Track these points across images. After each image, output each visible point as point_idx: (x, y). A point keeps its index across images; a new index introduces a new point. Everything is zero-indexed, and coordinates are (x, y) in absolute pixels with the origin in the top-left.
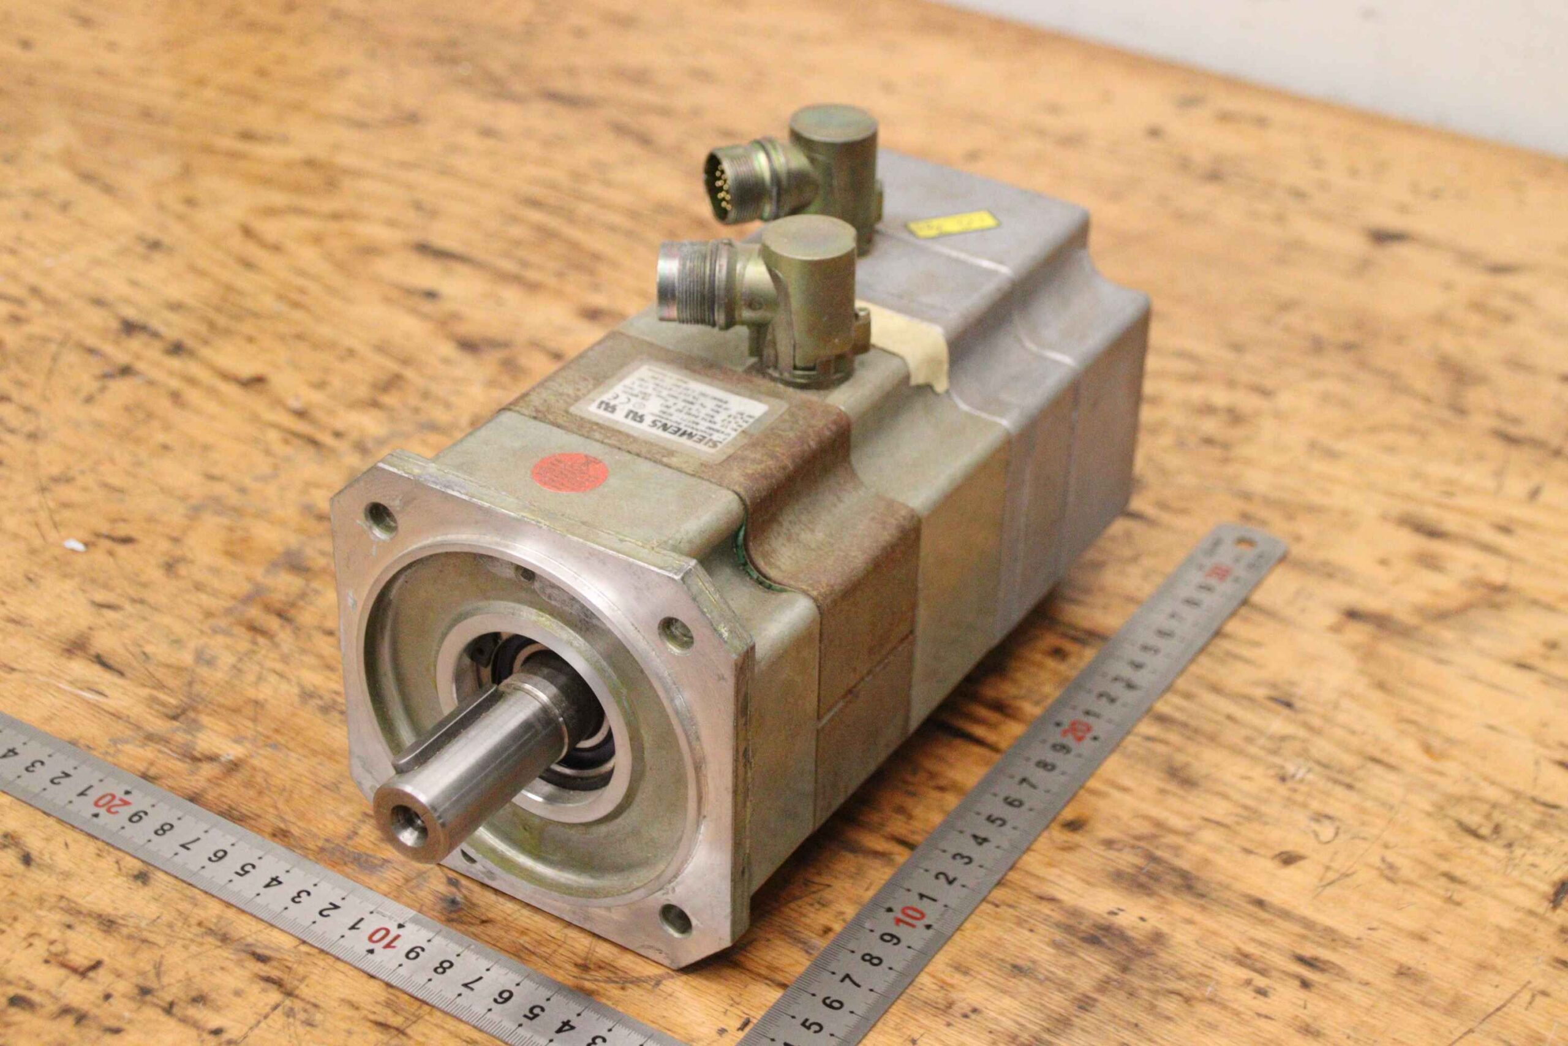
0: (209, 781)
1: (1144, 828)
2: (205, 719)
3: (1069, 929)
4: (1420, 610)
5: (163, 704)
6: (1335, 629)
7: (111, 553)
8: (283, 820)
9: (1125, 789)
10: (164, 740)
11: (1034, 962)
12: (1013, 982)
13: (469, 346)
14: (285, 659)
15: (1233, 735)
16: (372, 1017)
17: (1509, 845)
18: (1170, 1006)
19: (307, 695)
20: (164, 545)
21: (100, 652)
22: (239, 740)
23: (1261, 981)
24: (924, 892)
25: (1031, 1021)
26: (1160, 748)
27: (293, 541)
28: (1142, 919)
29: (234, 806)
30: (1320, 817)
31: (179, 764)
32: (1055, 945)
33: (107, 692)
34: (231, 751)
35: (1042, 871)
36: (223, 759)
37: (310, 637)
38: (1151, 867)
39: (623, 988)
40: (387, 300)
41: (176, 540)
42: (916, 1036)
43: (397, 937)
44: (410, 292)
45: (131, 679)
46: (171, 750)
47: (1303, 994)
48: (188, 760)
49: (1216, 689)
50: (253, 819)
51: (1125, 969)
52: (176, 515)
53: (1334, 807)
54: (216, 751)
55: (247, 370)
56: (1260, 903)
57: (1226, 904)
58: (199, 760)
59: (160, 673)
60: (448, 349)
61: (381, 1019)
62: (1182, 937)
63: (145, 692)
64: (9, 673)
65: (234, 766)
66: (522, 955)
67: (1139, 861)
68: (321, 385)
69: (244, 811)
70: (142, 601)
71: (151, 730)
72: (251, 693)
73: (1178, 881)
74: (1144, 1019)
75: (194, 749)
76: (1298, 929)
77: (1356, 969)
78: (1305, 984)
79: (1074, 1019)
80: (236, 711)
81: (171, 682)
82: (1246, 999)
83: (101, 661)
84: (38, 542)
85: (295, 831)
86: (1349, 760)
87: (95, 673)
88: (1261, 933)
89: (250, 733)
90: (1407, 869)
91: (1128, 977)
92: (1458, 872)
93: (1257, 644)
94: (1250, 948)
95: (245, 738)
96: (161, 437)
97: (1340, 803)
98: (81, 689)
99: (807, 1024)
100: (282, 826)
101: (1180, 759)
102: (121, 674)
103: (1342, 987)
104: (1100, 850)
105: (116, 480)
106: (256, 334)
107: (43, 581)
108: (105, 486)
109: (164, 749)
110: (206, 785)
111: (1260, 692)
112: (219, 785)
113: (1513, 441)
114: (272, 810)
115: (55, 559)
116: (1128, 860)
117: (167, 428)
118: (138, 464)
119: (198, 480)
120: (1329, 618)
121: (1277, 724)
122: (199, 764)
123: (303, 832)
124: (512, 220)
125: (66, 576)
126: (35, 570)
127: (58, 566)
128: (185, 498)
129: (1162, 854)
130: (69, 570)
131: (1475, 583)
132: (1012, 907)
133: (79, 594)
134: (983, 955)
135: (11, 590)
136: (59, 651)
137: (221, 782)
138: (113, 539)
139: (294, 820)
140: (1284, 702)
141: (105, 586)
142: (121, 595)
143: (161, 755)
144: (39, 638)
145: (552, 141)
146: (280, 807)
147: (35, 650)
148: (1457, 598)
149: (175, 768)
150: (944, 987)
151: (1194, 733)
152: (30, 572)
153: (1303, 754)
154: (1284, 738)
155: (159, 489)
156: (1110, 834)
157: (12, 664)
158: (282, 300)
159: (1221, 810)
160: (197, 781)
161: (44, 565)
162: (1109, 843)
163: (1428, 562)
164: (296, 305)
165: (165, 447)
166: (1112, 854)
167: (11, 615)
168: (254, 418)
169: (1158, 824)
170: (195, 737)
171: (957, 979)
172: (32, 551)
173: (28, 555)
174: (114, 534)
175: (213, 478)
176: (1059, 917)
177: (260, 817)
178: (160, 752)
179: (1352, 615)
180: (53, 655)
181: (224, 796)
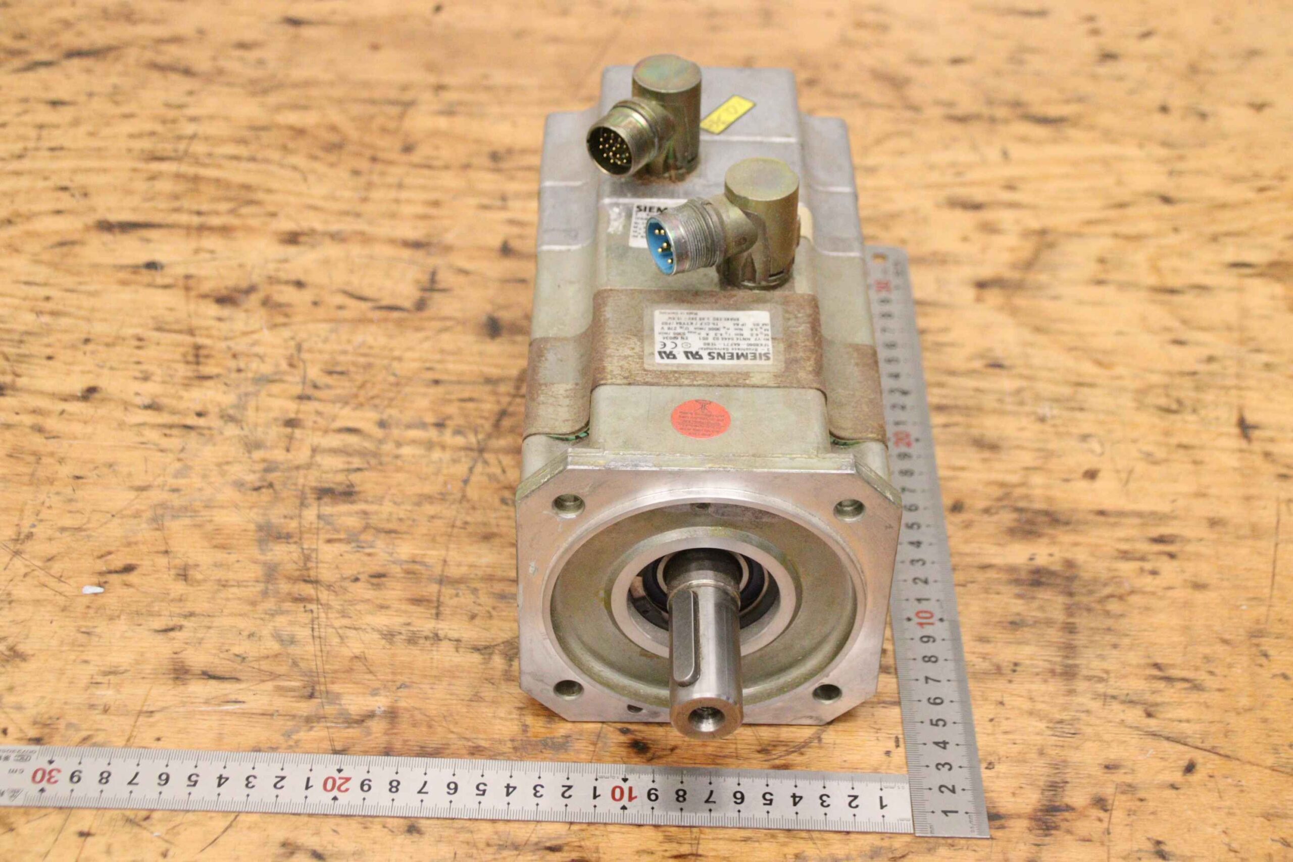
0: (386, 734)
1: (997, 492)
2: (336, 688)
3: (1017, 582)
4: (1014, 266)
5: (292, 690)
6: (979, 300)
7: (127, 585)
8: (468, 740)
9: (962, 469)
10: (320, 718)
11: (1018, 614)
12: (1019, 634)
13: (225, 299)
14: (344, 614)
15: (989, 402)
16: (667, 854)
17: (1194, 411)
18: (1114, 606)
19: (389, 636)
20: (162, 561)
21: (204, 669)
22: (375, 693)
23: (1148, 566)
24: (919, 597)
25: (1052, 656)
26: (958, 430)
27: (255, 515)
28: (1051, 555)
29: (423, 745)
30: (1085, 438)
31: (350, 730)
32: (1020, 596)
33: (240, 698)
34: (380, 703)
35: (967, 549)
36: (378, 712)
37: (345, 590)
38: (1024, 516)
39: (802, 754)
40: (124, 283)
41: (166, 552)
42: (1000, 699)
43: (631, 789)
44: (135, 269)
45: (247, 680)
46: (332, 722)
47: (1175, 563)
48: (356, 725)
49: (952, 373)
51: (1071, 594)
52: (144, 531)
53: (1086, 428)
54: (370, 708)
55: (78, 385)
56: (1102, 513)
57: (1086, 523)
58: (363, 721)
59: (265, 665)
60: (213, 310)
61: (675, 853)
62: (1081, 556)
63: (269, 686)
64: (150, 716)
65: (392, 715)
66: (719, 762)
67: (1014, 516)
68: (146, 378)
69: (434, 746)
70: (192, 614)
71: (305, 714)
72: (347, 652)
73: (1044, 519)
74: (1109, 622)
75: (350, 714)
76: (1137, 521)
77: (1187, 533)
78: (1172, 556)
79: (1072, 642)
80: (350, 670)
81: (282, 669)
82: (1148, 582)
83: (208, 676)
84: (61, 600)
85: (483, 743)
86: (1066, 391)
87: (213, 688)
88: (1121, 533)
89: (377, 684)
90: (1160, 453)
91: (1077, 599)
92: (1185, 440)
93: (945, 330)
94: (1125, 546)
95: (378, 689)
96: (65, 471)
97: (1086, 423)
98: (219, 705)
99: (934, 722)
100: (470, 744)
101: (975, 432)
102: (237, 680)
103: (1190, 548)
104: (986, 518)
105: (68, 522)
106: (49, 351)
107: (98, 630)
108: (63, 529)
109: (329, 724)
110: (386, 738)
111: (978, 364)
112: (395, 734)
113: (962, 120)
114: (452, 736)
115: (88, 607)
116: (1007, 518)
117: (61, 461)
118: (70, 501)
119: (132, 495)
120: (970, 294)
121: (1006, 383)
122: (365, 724)
123: (489, 742)
124: (153, 178)
125: (111, 618)
126: (82, 623)
127: (96, 612)
128: (137, 515)
129: (1022, 504)
130: (108, 612)
131: (1027, 234)
132: (972, 582)
133: (138, 629)
134: (987, 624)
135: (81, 649)
136: (171, 682)
137: (395, 731)
138: (116, 572)
139: (474, 736)
140: (997, 365)
141: (151, 614)
142: (171, 616)
143: (331, 730)
144: (143, 678)
145: (115, 95)
146: (455, 730)
147: (150, 689)
148: (1027, 249)
149: (350, 735)
150: (984, 657)
151: (966, 410)
152: (80, 627)
153: (1038, 398)
154: (1018, 391)
155: (109, 516)
156: (981, 504)
157: (145, 709)
158: (39, 313)
159: (1027, 458)
160: (376, 738)
161: (85, 616)
162: (987, 511)
163: (989, 229)
164: (53, 313)
165: (78, 478)
166: (995, 518)
167: (102, 669)
168: (121, 425)
169: (1002, 485)
170: (340, 704)
171: (987, 648)
172: (64, 609)
173: (64, 614)
174: (112, 568)
175: (142, 489)
176: (1003, 576)
177: (448, 744)
178: (328, 728)
179: (981, 285)
180: (170, 687)
181: (407, 741)
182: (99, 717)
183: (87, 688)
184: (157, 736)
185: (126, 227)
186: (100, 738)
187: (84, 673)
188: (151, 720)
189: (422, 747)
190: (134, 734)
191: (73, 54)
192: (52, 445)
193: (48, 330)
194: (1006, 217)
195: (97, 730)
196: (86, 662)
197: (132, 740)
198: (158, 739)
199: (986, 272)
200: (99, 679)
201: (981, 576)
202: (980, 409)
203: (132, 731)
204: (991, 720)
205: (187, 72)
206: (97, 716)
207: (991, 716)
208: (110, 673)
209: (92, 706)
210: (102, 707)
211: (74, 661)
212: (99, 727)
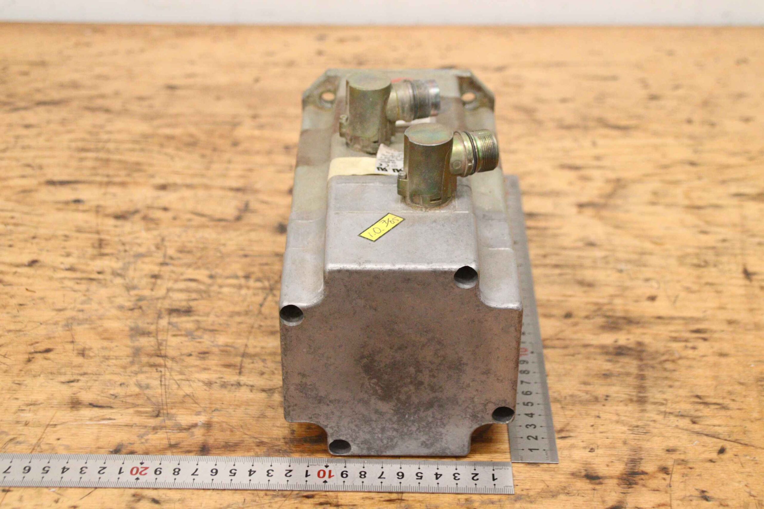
0: (203, 435)
1: (595, 308)
2: (173, 411)
3: (607, 353)
4: (601, 196)
5: (146, 412)
6: (580, 213)
7: (46, 359)
8: (256, 438)
9: (571, 296)
10: (162, 428)
11: (608, 370)
12: (609, 380)
13: (121, 217)
14: (181, 373)
15: (588, 262)
16: (382, 499)
17: (715, 266)
18: (669, 366)
19: (209, 384)
20: (70, 347)
21: (90, 402)
22: (198, 414)
23: (690, 345)
25: (630, 392)
26: (568, 277)
27: (130, 323)
28: (628, 339)
29: (227, 441)
30: (647, 280)
31: (180, 434)
32: (609, 361)
33: (112, 417)
34: (202, 419)
35: (575, 336)
36: (200, 424)
37: (183, 360)
38: (610, 320)
40: (59, 210)
41: (72, 342)
42: (597, 414)
44: (67, 203)
45: (117, 408)
46: (170, 429)
47: (707, 343)
48: (185, 431)
49: (564, 248)
50: (242, 443)
51: (641, 360)
52: (59, 331)
53: (648, 275)
54: (194, 422)
55: (26, 258)
56: (659, 318)
57: (650, 323)
58: (189, 429)
59: (129, 400)
60: (112, 222)
61: (387, 498)
62: (647, 339)
63: (131, 411)
64: (55, 427)
65: (208, 426)
67: (604, 319)
68: (68, 255)
69: (234, 442)
70: (85, 374)
71: (153, 425)
72: (181, 393)
73: (625, 321)
74: (667, 374)
75: (181, 425)
76: (681, 322)
77: (714, 327)
78: (705, 339)
79: (644, 385)
80: (183, 402)
81: (140, 402)
82: (690, 353)
83: (92, 405)
85: (266, 440)
86: (634, 257)
87: (96, 412)
88: (672, 328)
89: (200, 409)
90: (695, 287)
91: (645, 362)
92: (710, 280)
93: (559, 228)
94: (674, 335)
95: (200, 412)
96: (14, 302)
97: (647, 273)
98: (99, 421)
100: (257, 440)
101: (579, 277)
102: (111, 407)
103: (716, 335)
104: (587, 321)
105: (12, 327)
106: (10, 243)
107: (25, 382)
108: (9, 331)
109: (167, 431)
110: (204, 437)
111: (580, 244)
112: (210, 435)
113: (569, 128)
114: (245, 436)
115: (21, 370)
116: (600, 321)
117: (12, 297)
118: (15, 317)
119: (54, 313)
120: (574, 210)
121: (598, 253)
122: (191, 431)
123: (270, 439)
124: (81, 159)
125: (35, 376)
126: (16, 379)
127: (25, 373)
128: (56, 323)
129: (610, 313)
130: (33, 373)
131: (608, 181)
132: (579, 354)
133: (51, 381)
134: (588, 375)
135: (14, 392)
136: (69, 409)
137: (209, 434)
138: (40, 352)
139: (260, 436)
140: (591, 244)
141: (60, 374)
142: (72, 375)
143: (169, 434)
144: (52, 407)
145: (63, 122)
146: (248, 433)
147: (56, 413)
148: (608, 188)
149: (181, 436)
150: (587, 392)
151: (573, 267)
152: (15, 381)
153: (618, 260)
154: (605, 257)
155: (39, 324)
156: (584, 314)
157: (51, 423)
158: (6, 224)
159: (611, 291)
160: (197, 437)
161: (18, 375)
162: (587, 317)
163: (585, 179)
164: (16, 225)
165: (21, 305)
166: (592, 321)
167: (26, 402)
168: (51, 279)
169: (596, 304)
170: (175, 420)
171: (589, 388)
172: (6, 372)
173: (6, 374)
174: (38, 350)
175: (60, 310)
176: (598, 350)
177: (243, 441)
178: (167, 432)
179: (581, 206)
180: (68, 412)
181: (217, 439)
182: (21, 428)
183: (15, 413)
184: (57, 437)
185: (63, 183)
186: (21, 439)
187: (15, 405)
188: (55, 429)
189: (226, 442)
190: (43, 436)
191: (40, 103)
192: (8, 289)
193: (11, 233)
194: (596, 174)
195: (21, 435)
196: (17, 399)
197: (41, 440)
198: (58, 439)
199: (584, 199)
200: (24, 408)
201: (583, 351)
202: (581, 266)
203: (42, 435)
204: (592, 426)
205: (107, 111)
206: (20, 427)
207: (592, 424)
208: (31, 405)
209: (18, 422)
210: (24, 423)
211: (9, 398)
212: (22, 433)
